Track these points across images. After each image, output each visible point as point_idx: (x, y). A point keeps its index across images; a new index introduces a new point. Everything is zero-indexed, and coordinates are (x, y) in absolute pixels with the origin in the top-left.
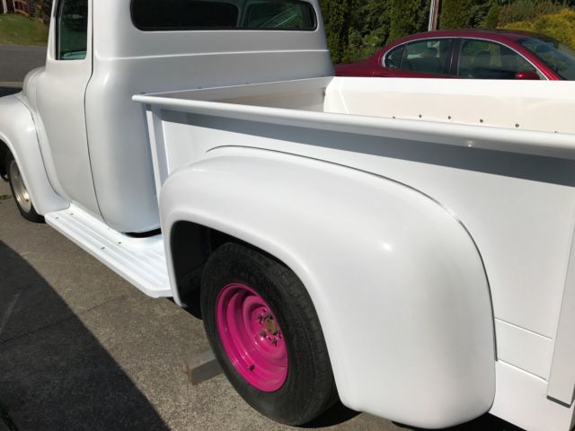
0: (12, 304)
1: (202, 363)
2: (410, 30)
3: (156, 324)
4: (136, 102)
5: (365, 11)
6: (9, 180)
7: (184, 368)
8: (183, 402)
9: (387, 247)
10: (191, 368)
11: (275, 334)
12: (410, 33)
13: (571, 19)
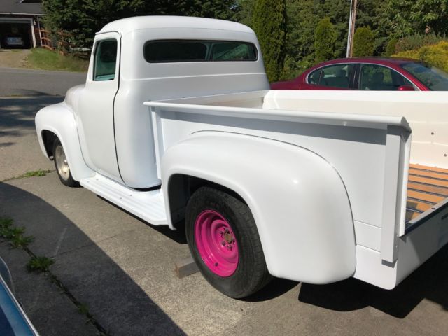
0: (63, 234)
1: (185, 264)
2: (330, 57)
3: (155, 245)
4: (146, 106)
5: (299, 42)
6: (54, 159)
7: (175, 268)
8: (174, 287)
9: (296, 182)
10: (179, 267)
11: (231, 243)
12: (329, 59)
13: (446, 48)
